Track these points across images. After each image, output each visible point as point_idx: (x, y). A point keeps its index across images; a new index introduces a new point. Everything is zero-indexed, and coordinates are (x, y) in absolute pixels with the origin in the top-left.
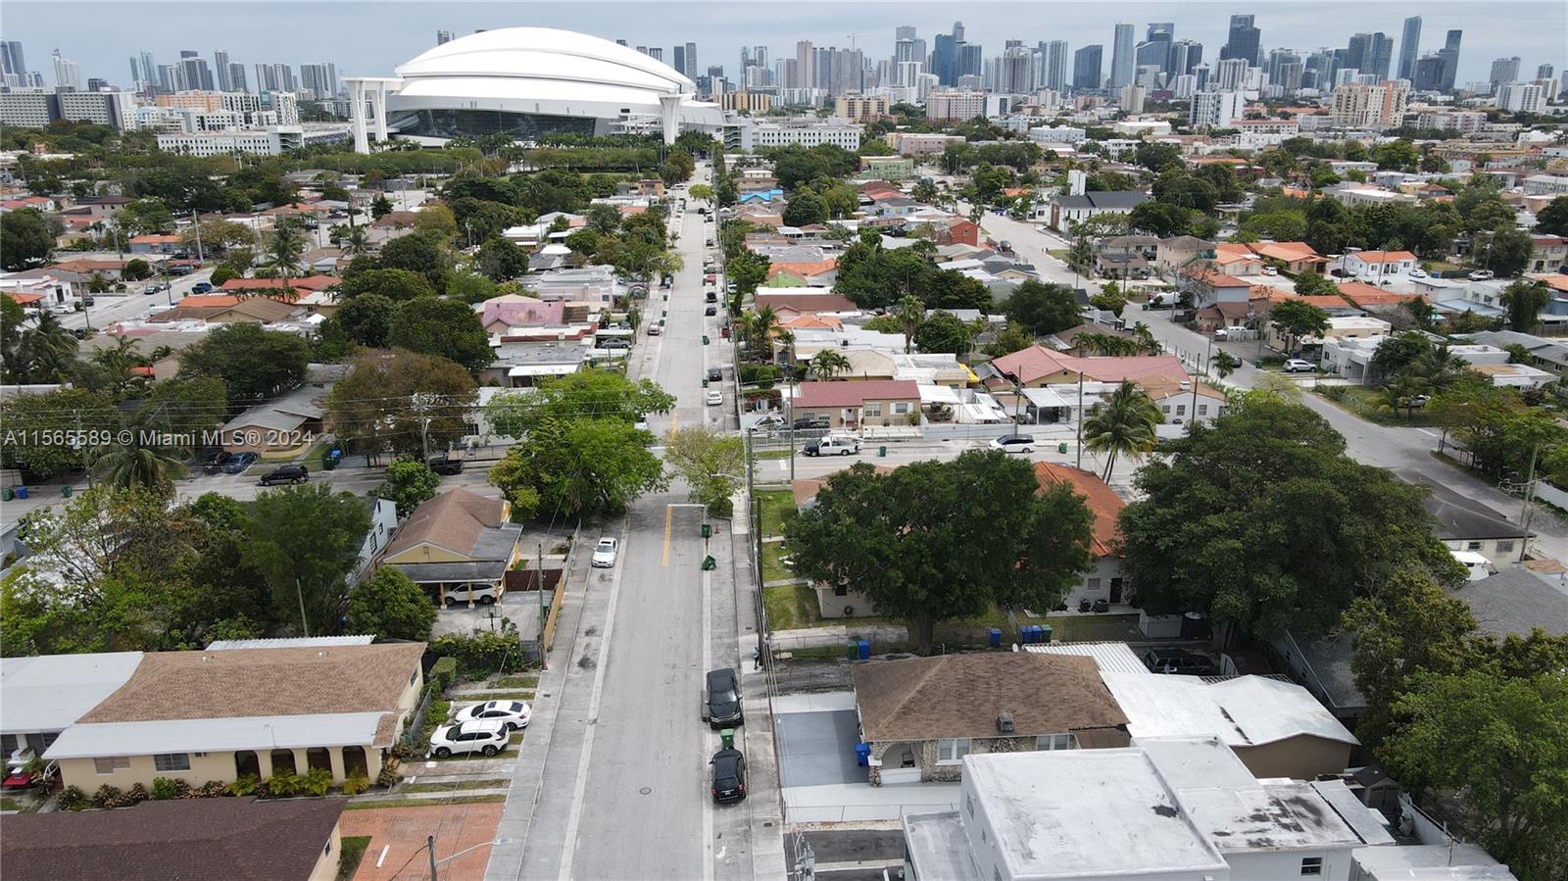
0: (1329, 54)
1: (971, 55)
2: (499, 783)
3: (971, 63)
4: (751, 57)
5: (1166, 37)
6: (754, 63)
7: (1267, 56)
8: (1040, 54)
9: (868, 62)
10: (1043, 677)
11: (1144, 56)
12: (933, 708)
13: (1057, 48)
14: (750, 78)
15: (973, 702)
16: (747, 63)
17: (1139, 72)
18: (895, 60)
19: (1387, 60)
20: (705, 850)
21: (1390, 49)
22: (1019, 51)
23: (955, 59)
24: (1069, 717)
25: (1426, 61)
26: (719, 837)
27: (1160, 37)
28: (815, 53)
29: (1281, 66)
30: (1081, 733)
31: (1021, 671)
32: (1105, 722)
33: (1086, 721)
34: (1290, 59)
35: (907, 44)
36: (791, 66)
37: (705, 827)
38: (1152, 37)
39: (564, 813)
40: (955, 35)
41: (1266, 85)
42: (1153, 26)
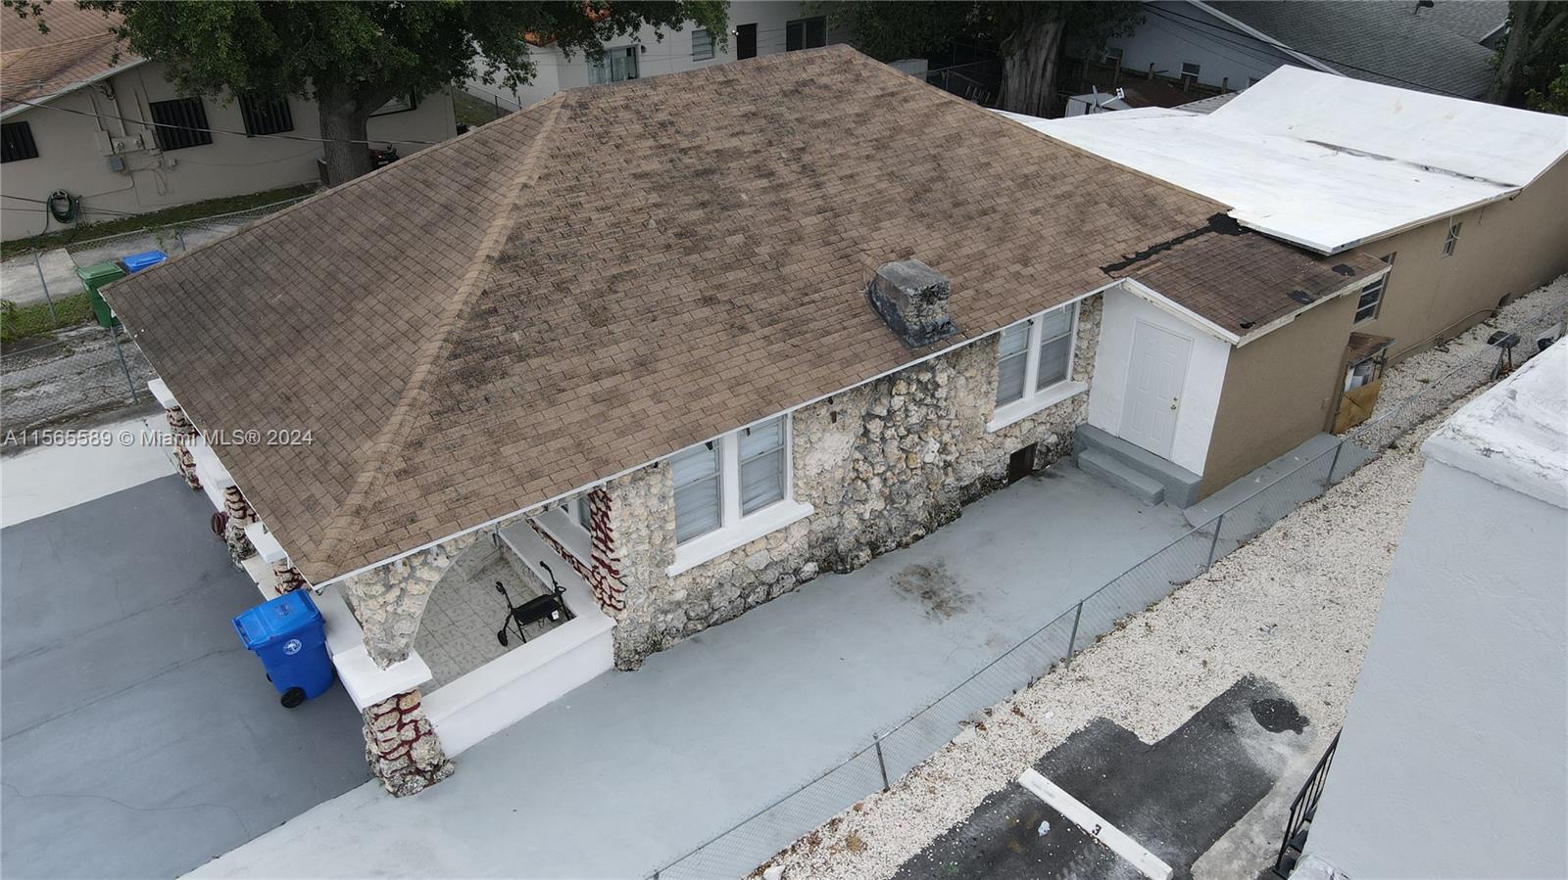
12: (598, 318)
15: (746, 254)
24: (1078, 233)
30: (1143, 270)
32: (1172, 221)
33: (1126, 232)
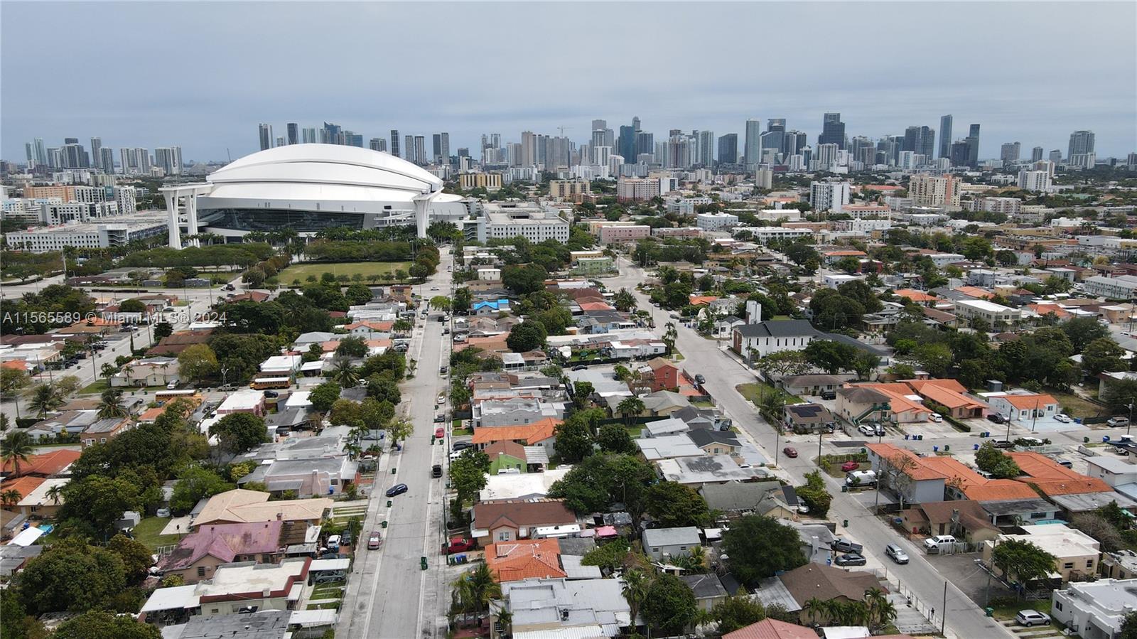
0: (892, 140)
1: (646, 139)
3: (646, 146)
4: (489, 142)
5: (781, 128)
6: (490, 146)
7: (851, 141)
8: (694, 140)
9: (573, 145)
11: (767, 142)
13: (706, 136)
14: (488, 157)
16: (486, 146)
17: (764, 153)
18: (592, 143)
19: (932, 145)
21: (933, 137)
22: (680, 138)
23: (634, 142)
25: (957, 145)
27: (777, 129)
28: (535, 139)
29: (860, 148)
34: (866, 144)
35: (600, 132)
36: (518, 148)
38: (771, 128)
40: (634, 126)
41: (852, 162)
42: (772, 121)
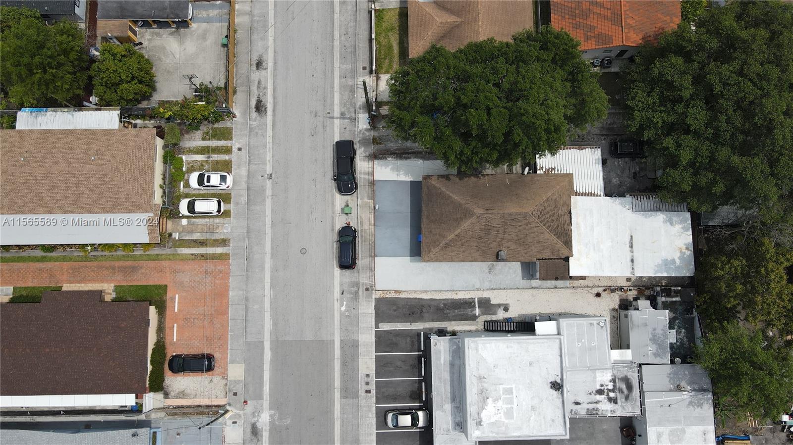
2: (224, 242)
10: (532, 228)
12: (463, 245)
15: (487, 241)
20: (336, 301)
24: (539, 252)
26: (343, 294)
30: (542, 262)
31: (520, 224)
32: (558, 255)
33: (547, 254)
37: (335, 284)
39: (263, 269)
